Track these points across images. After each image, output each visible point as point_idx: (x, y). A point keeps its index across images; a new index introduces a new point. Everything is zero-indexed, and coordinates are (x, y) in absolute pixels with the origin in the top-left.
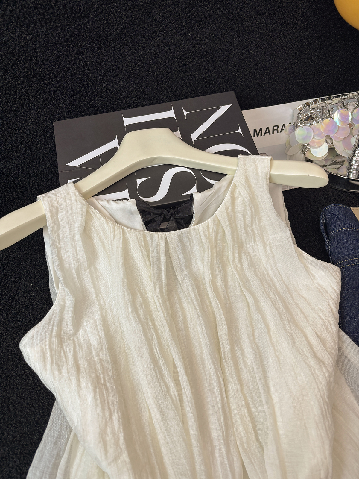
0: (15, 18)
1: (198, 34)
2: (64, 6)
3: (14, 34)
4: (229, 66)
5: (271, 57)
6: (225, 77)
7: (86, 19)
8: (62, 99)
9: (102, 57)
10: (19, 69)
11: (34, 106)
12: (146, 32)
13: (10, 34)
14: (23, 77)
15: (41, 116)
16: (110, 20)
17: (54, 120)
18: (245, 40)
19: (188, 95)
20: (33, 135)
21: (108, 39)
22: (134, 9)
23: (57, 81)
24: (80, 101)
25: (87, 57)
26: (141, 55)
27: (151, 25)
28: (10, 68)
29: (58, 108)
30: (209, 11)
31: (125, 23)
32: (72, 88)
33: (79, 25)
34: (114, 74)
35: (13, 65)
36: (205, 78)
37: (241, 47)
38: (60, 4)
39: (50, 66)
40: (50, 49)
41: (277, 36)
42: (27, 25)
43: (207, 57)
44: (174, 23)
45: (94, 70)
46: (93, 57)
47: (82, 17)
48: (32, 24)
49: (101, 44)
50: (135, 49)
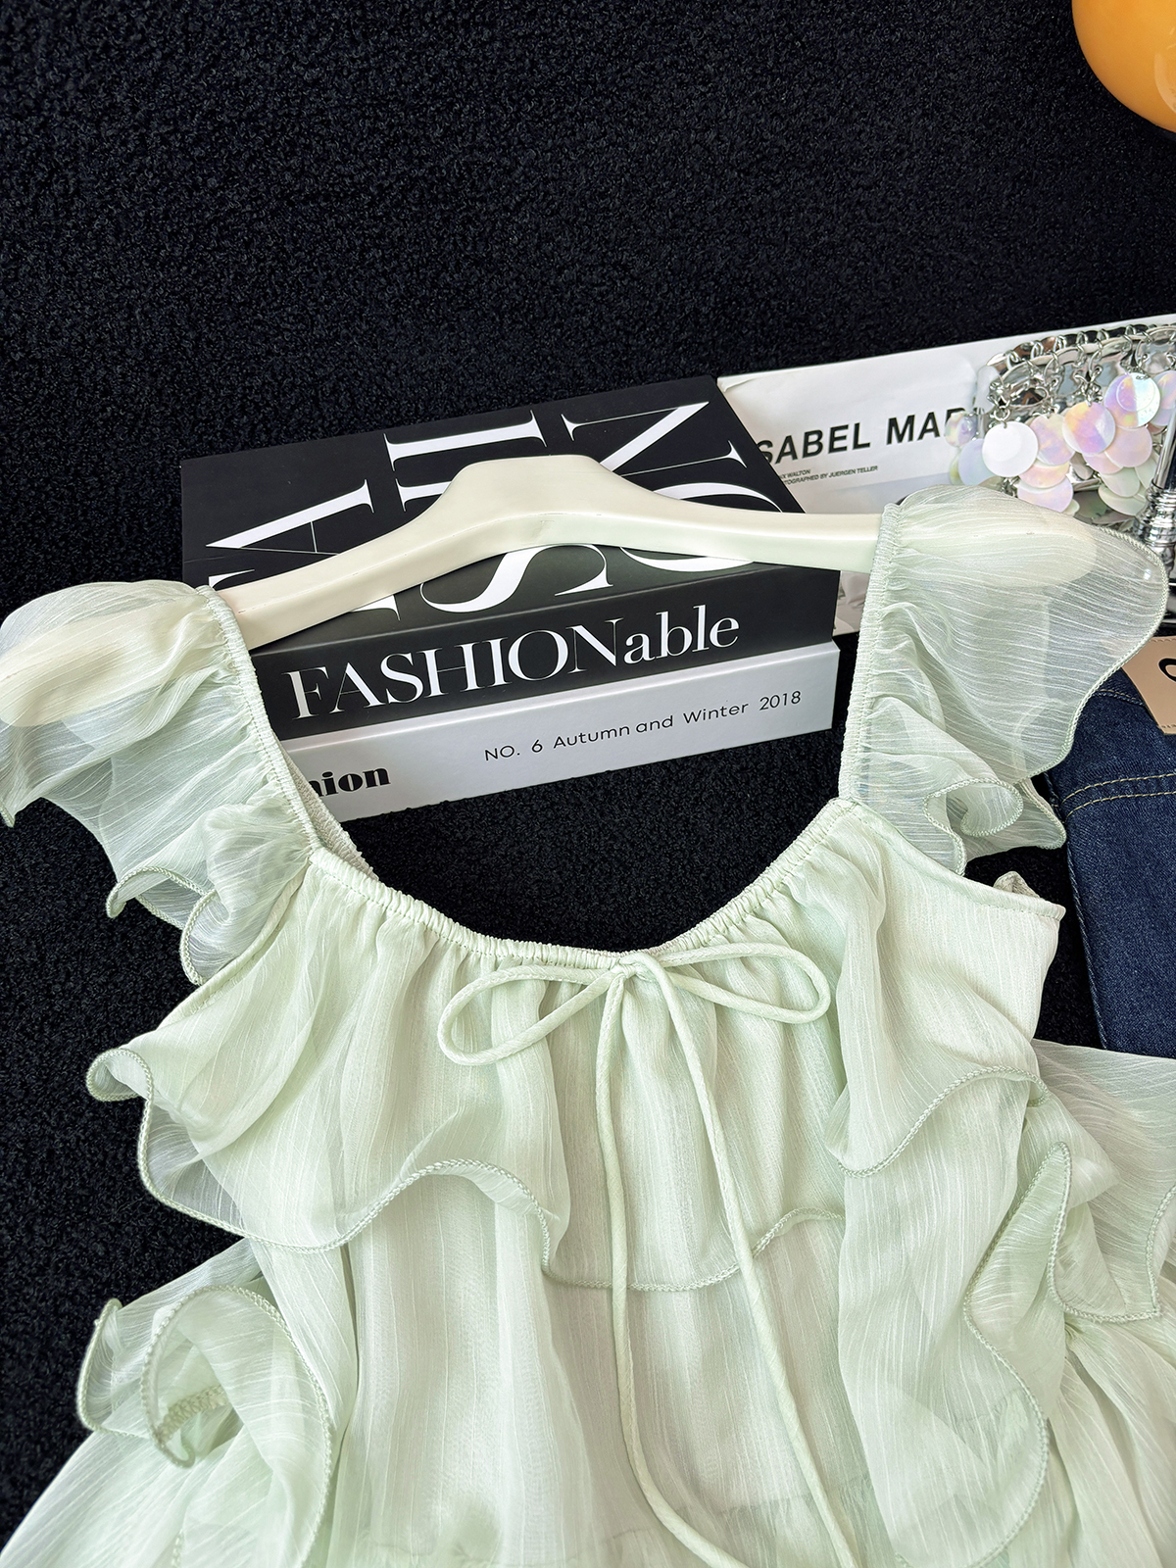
0: (277, 11)
1: (807, 98)
3: (267, 61)
4: (890, 203)
5: (1014, 186)
6: (874, 237)
7: (486, 32)
8: (384, 274)
9: (515, 150)
10: (267, 172)
11: (298, 294)
12: (655, 83)
13: (255, 60)
14: (277, 199)
15: (312, 327)
16: (554, 38)
17: (349, 339)
18: (945, 127)
19: (758, 289)
20: (280, 384)
21: (543, 96)
22: (628, 10)
23: (375, 218)
24: (434, 286)
25: (471, 149)
26: (633, 154)
27: (670, 66)
28: (242, 168)
29: (366, 304)
30: (846, 30)
31: (599, 49)
32: (419, 244)
33: (462, 47)
34: (547, 207)
35: (252, 159)
36: (816, 236)
37: (930, 149)
39: (360, 171)
40: (369, 117)
41: (1037, 124)
42: (309, 36)
43: (825, 175)
44: (740, 61)
45: (489, 189)
46: (490, 149)
47: (476, 24)
48: (324, 35)
49: (519, 110)
50: (618, 136)
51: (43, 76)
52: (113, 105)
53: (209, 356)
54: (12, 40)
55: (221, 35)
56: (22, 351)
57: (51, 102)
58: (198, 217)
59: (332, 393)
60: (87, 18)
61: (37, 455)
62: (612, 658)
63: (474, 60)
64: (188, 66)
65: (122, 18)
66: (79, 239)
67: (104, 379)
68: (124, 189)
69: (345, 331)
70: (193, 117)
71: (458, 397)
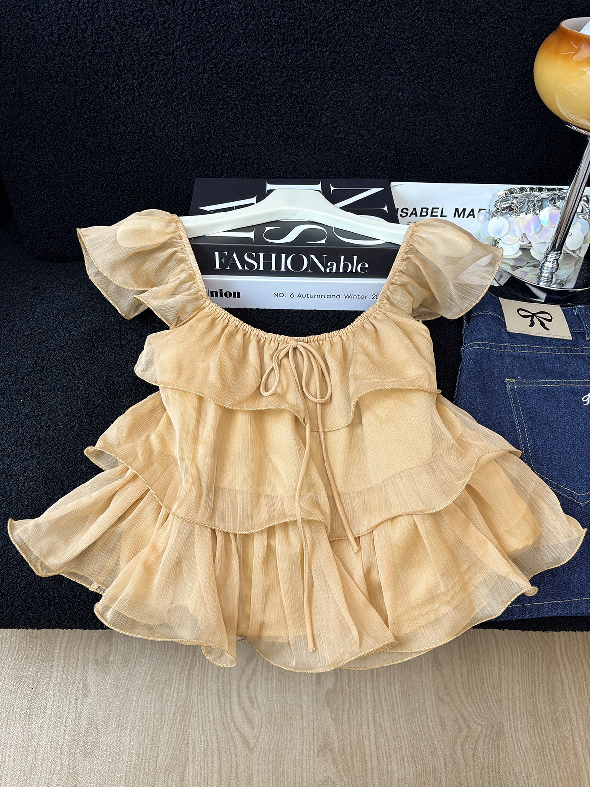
0: (255, 33)
1: (437, 85)
2: (306, 31)
3: (249, 48)
4: (465, 128)
5: (515, 128)
6: (457, 139)
7: (324, 48)
8: (276, 125)
9: (329, 89)
10: (243, 85)
11: (246, 127)
12: (382, 73)
13: (245, 47)
14: (245, 94)
16: (348, 54)
17: (260, 145)
18: (489, 102)
19: (411, 151)
20: (234, 157)
21: (341, 72)
22: (375, 47)
23: (277, 106)
24: (293, 132)
25: (313, 87)
26: (371, 96)
27: (389, 68)
30: (455, 64)
31: (363, 59)
33: (316, 52)
34: (337, 110)
35: (239, 80)
36: (435, 135)
37: (483, 110)
38: (303, 29)
39: (274, 89)
42: (264, 42)
43: (442, 113)
44: (414, 69)
45: (317, 102)
46: (320, 88)
47: (321, 45)
48: (269, 42)
49: (332, 76)
50: (366, 89)
51: (176, 43)
52: (196, 56)
53: (212, 144)
54: (169, 31)
55: (235, 38)
56: (152, 132)
57: (177, 52)
58: (218, 97)
59: (251, 164)
60: (194, 27)
61: (150, 168)
62: (322, 269)
63: (319, 57)
64: (223, 47)
65: (205, 28)
66: (178, 98)
67: (176, 146)
68: (195, 84)
69: (259, 143)
70: (222, 63)
71: (296, 172)
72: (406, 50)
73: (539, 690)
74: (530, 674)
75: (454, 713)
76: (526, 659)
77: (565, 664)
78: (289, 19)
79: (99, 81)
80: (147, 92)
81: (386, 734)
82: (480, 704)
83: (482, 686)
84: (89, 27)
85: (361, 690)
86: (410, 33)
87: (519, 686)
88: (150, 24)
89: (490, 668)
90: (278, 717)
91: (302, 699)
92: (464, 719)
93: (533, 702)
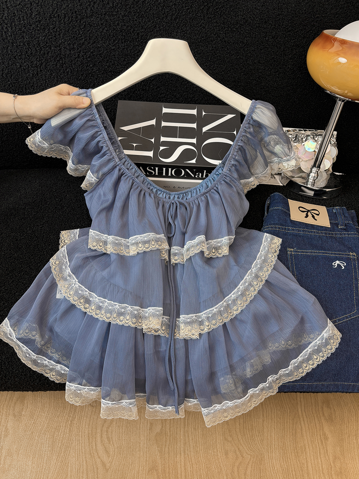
0: (107, 35)
2: (138, 34)
3: (105, 44)
10: (102, 65)
14: (103, 70)
17: (115, 101)
18: (249, 78)
28: (97, 64)
34: (159, 81)
35: (99, 62)
38: (136, 33)
39: (121, 68)
42: (113, 40)
44: (203, 58)
48: (116, 41)
51: (61, 40)
52: (74, 48)
54: (57, 33)
55: (96, 38)
57: (62, 45)
60: (71, 31)
64: (89, 43)
65: (78, 32)
68: (74, 64)
69: (114, 99)
70: (89, 52)
72: (197, 46)
73: (287, 433)
74: (282, 423)
75: (234, 447)
76: (280, 414)
77: (304, 418)
78: (127, 27)
79: (16, 62)
80: (45, 69)
81: (191, 460)
82: (250, 442)
83: (252, 430)
84: (9, 30)
85: (177, 433)
86: (199, 36)
87: (274, 431)
88: (45, 29)
89: (257, 419)
90: (125, 450)
91: (140, 439)
92: (240, 451)
93: (283, 441)
